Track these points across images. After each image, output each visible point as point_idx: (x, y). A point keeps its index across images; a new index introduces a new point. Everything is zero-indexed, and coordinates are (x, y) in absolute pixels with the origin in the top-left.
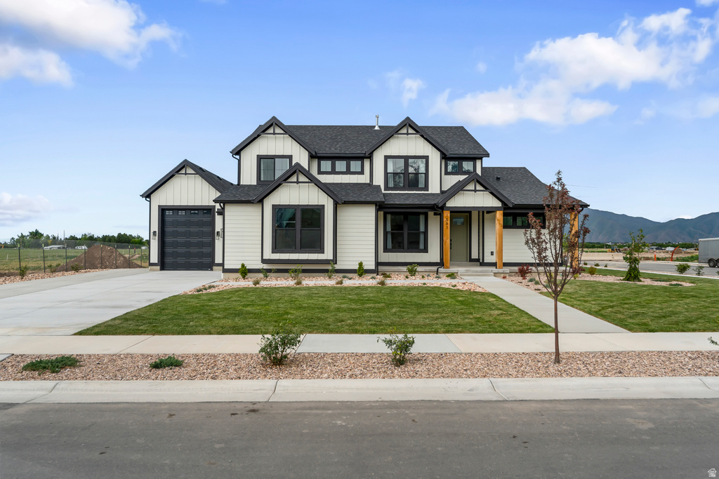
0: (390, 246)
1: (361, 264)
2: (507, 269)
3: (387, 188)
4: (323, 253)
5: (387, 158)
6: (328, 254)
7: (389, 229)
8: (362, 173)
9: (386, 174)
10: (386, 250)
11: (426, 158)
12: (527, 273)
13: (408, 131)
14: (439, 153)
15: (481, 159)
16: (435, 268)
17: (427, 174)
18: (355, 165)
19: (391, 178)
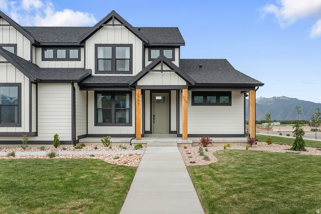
0: (100, 120)
1: (56, 136)
2: (190, 140)
3: (97, 71)
4: (21, 126)
5: (97, 46)
6: (25, 128)
7: (100, 106)
8: (79, 59)
9: (97, 60)
10: (97, 124)
11: (131, 46)
12: (208, 143)
13: (113, 23)
14: (141, 42)
15: (179, 47)
16: (129, 139)
17: (131, 60)
18: (74, 53)
19: (101, 63)
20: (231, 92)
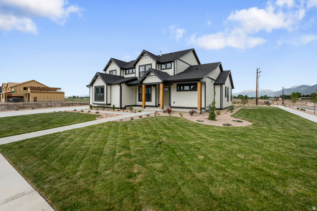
1: (114, 106)
3: (140, 77)
4: (104, 102)
5: (139, 66)
9: (139, 73)
10: (139, 100)
13: (145, 55)
14: (155, 62)
15: (174, 61)
19: (141, 73)
20: (197, 83)
